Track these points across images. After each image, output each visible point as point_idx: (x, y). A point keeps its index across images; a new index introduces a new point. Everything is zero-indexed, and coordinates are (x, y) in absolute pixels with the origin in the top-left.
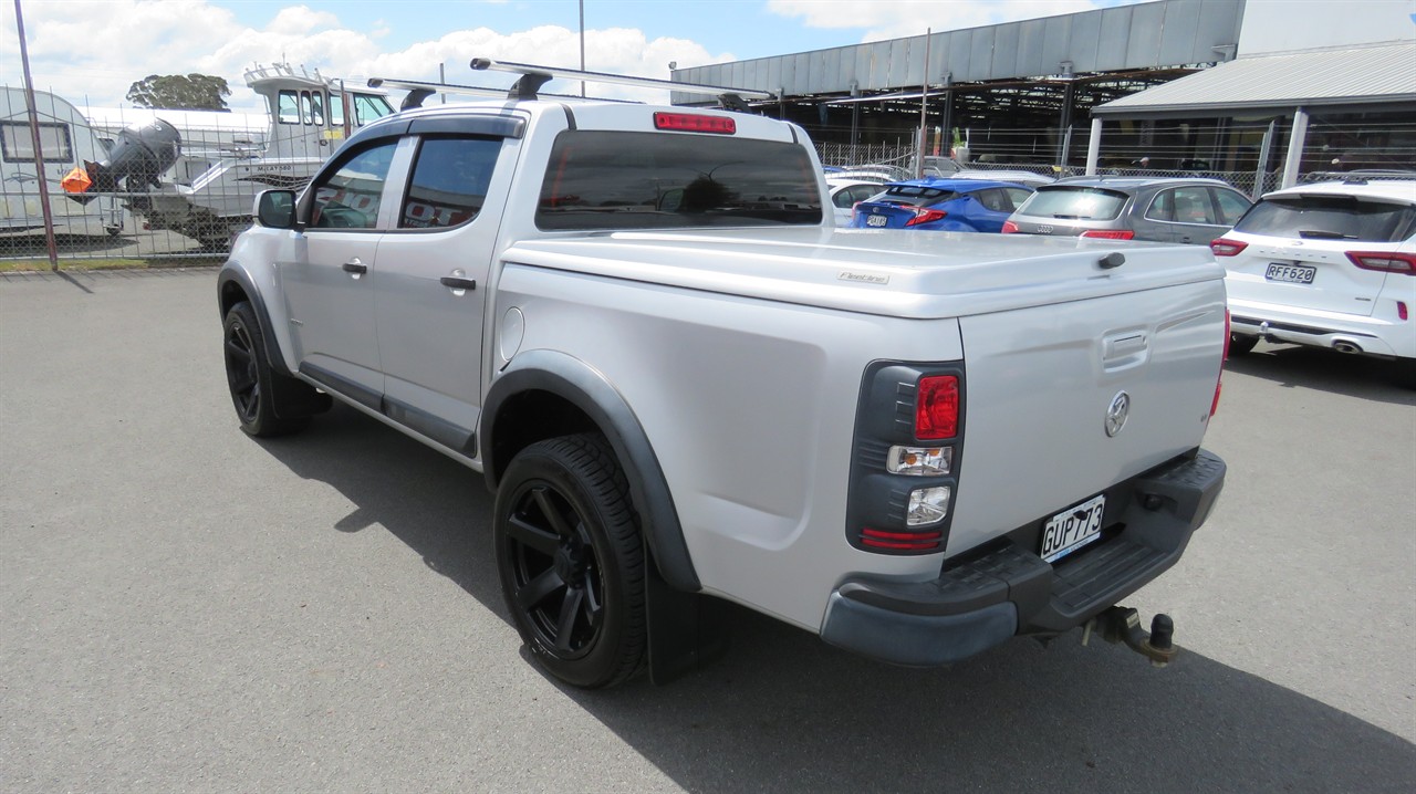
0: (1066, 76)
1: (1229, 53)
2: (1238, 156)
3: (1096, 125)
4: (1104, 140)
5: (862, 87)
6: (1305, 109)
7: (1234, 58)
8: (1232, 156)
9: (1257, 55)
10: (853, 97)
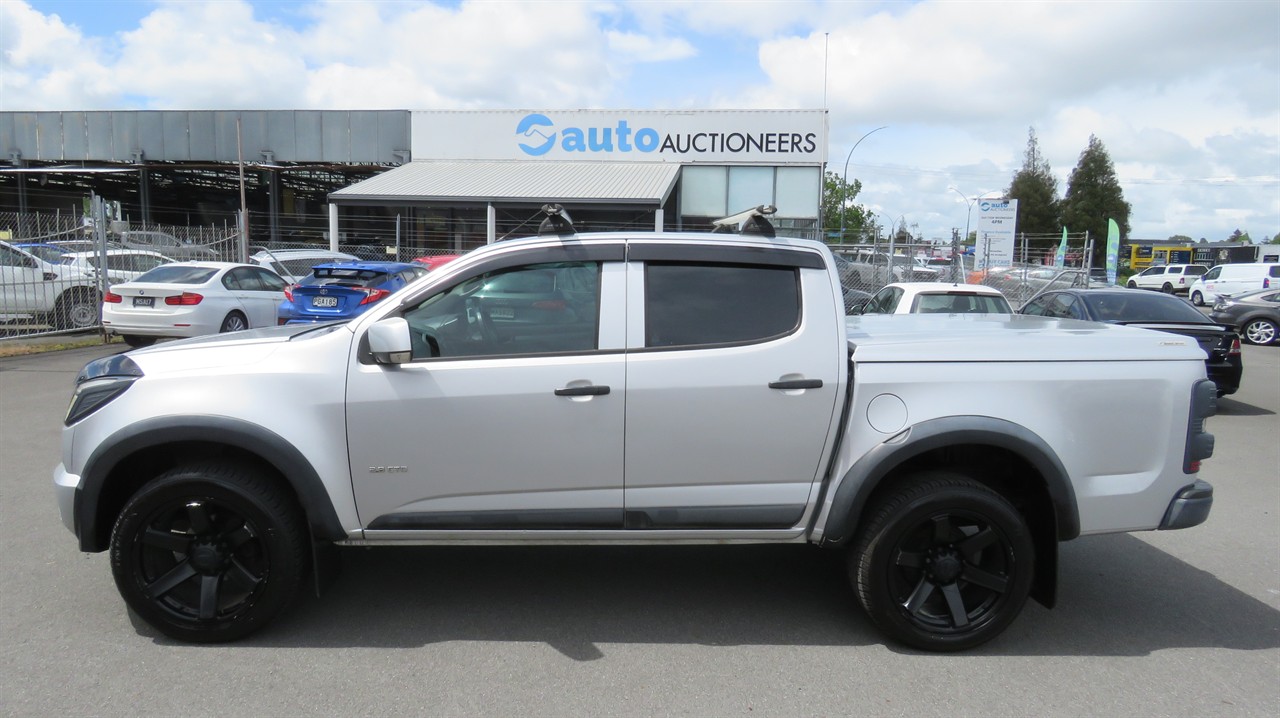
0: (269, 163)
1: (405, 156)
2: (425, 238)
3: (333, 210)
4: (341, 225)
5: (28, 156)
6: (493, 204)
7: (410, 161)
8: (421, 238)
9: (426, 160)
10: (15, 167)
